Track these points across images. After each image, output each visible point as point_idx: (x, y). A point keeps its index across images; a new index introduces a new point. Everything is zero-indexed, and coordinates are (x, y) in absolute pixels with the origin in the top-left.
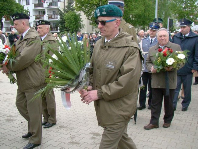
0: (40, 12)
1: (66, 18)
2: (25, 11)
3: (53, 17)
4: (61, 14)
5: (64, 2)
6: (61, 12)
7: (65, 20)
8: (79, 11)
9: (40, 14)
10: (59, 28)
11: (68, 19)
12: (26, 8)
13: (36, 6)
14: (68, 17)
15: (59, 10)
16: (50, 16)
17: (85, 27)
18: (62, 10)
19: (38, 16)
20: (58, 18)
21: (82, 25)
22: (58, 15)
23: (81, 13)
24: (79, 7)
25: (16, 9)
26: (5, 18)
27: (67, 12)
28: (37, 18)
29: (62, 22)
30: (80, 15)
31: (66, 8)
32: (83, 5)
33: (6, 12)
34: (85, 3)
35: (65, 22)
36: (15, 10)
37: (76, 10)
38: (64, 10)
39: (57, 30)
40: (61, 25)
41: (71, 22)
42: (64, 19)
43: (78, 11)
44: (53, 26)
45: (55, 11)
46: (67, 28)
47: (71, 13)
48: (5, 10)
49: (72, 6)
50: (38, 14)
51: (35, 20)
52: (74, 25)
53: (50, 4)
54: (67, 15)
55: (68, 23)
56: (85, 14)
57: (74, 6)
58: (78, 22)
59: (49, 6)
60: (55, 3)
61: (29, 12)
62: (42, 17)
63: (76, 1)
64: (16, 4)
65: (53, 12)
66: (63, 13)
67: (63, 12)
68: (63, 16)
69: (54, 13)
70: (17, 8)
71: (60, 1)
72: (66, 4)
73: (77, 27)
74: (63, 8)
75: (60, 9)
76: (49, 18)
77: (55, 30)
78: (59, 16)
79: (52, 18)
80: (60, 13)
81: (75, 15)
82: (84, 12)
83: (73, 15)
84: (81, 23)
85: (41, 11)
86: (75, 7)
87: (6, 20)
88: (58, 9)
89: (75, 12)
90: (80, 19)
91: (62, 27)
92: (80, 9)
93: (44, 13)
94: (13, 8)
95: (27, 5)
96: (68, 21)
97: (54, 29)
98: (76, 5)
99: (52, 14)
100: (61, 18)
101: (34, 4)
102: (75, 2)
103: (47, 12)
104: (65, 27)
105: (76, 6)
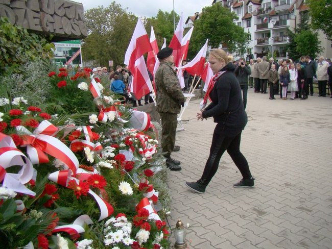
0: (263, 34)
1: (298, 40)
2: (246, 34)
3: (280, 39)
4: (291, 36)
5: (295, 20)
6: (291, 32)
7: (295, 43)
8: (316, 29)
9: (263, 37)
10: (287, 53)
11: (300, 41)
12: (246, 31)
13: (259, 27)
14: (300, 39)
15: (289, 30)
16: (276, 39)
17: (323, 51)
18: (291, 29)
19: (261, 40)
20: (287, 41)
21: (319, 48)
22: (287, 36)
23: (318, 32)
24: (317, 24)
25: (235, 33)
26: (222, 44)
27: (298, 32)
28: (259, 42)
29: (292, 46)
30: (317, 34)
31: (298, 27)
32: (322, 21)
33: (223, 37)
34: (325, 18)
35: (296, 46)
36: (233, 34)
37: (312, 29)
38: (296, 30)
39: (285, 56)
40: (291, 49)
41: (305, 45)
42: (295, 41)
43: (314, 29)
44: (279, 51)
45: (283, 33)
46: (298, 54)
47: (304, 33)
48: (223, 35)
49: (306, 24)
50: (261, 37)
51: (256, 44)
52: (308, 48)
53: (277, 24)
54: (298, 36)
55: (301, 46)
56: (325, 33)
57: (310, 23)
58: (314, 45)
59: (275, 25)
60: (282, 22)
61: (250, 36)
62: (266, 41)
63: (312, 16)
64: (235, 27)
65: (281, 33)
66: (294, 34)
67: (294, 32)
68: (293, 38)
69: (282, 35)
70: (237, 31)
71: (290, 19)
72: (298, 22)
73: (313, 52)
74: (294, 27)
75: (289, 28)
76: (275, 41)
77: (282, 56)
78: (288, 38)
79: (278, 41)
80: (289, 35)
81: (310, 36)
82: (324, 30)
83: (307, 36)
84: (319, 45)
85: (265, 33)
86: (310, 25)
87: (223, 47)
88: (287, 29)
89: (310, 32)
90: (317, 39)
91: (292, 52)
92: (317, 26)
93: (269, 35)
94: (231, 31)
95: (247, 27)
96: (300, 43)
97: (280, 55)
98: (313, 21)
99: (278, 36)
100: (290, 40)
101: (256, 26)
102: (310, 18)
103: (273, 34)
104: (295, 52)
105: (312, 23)
